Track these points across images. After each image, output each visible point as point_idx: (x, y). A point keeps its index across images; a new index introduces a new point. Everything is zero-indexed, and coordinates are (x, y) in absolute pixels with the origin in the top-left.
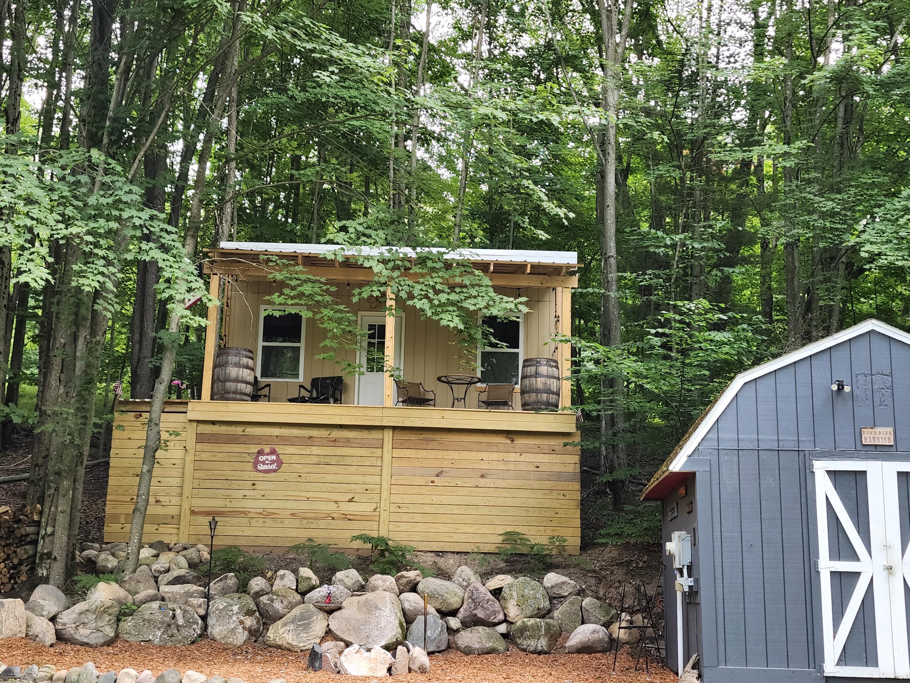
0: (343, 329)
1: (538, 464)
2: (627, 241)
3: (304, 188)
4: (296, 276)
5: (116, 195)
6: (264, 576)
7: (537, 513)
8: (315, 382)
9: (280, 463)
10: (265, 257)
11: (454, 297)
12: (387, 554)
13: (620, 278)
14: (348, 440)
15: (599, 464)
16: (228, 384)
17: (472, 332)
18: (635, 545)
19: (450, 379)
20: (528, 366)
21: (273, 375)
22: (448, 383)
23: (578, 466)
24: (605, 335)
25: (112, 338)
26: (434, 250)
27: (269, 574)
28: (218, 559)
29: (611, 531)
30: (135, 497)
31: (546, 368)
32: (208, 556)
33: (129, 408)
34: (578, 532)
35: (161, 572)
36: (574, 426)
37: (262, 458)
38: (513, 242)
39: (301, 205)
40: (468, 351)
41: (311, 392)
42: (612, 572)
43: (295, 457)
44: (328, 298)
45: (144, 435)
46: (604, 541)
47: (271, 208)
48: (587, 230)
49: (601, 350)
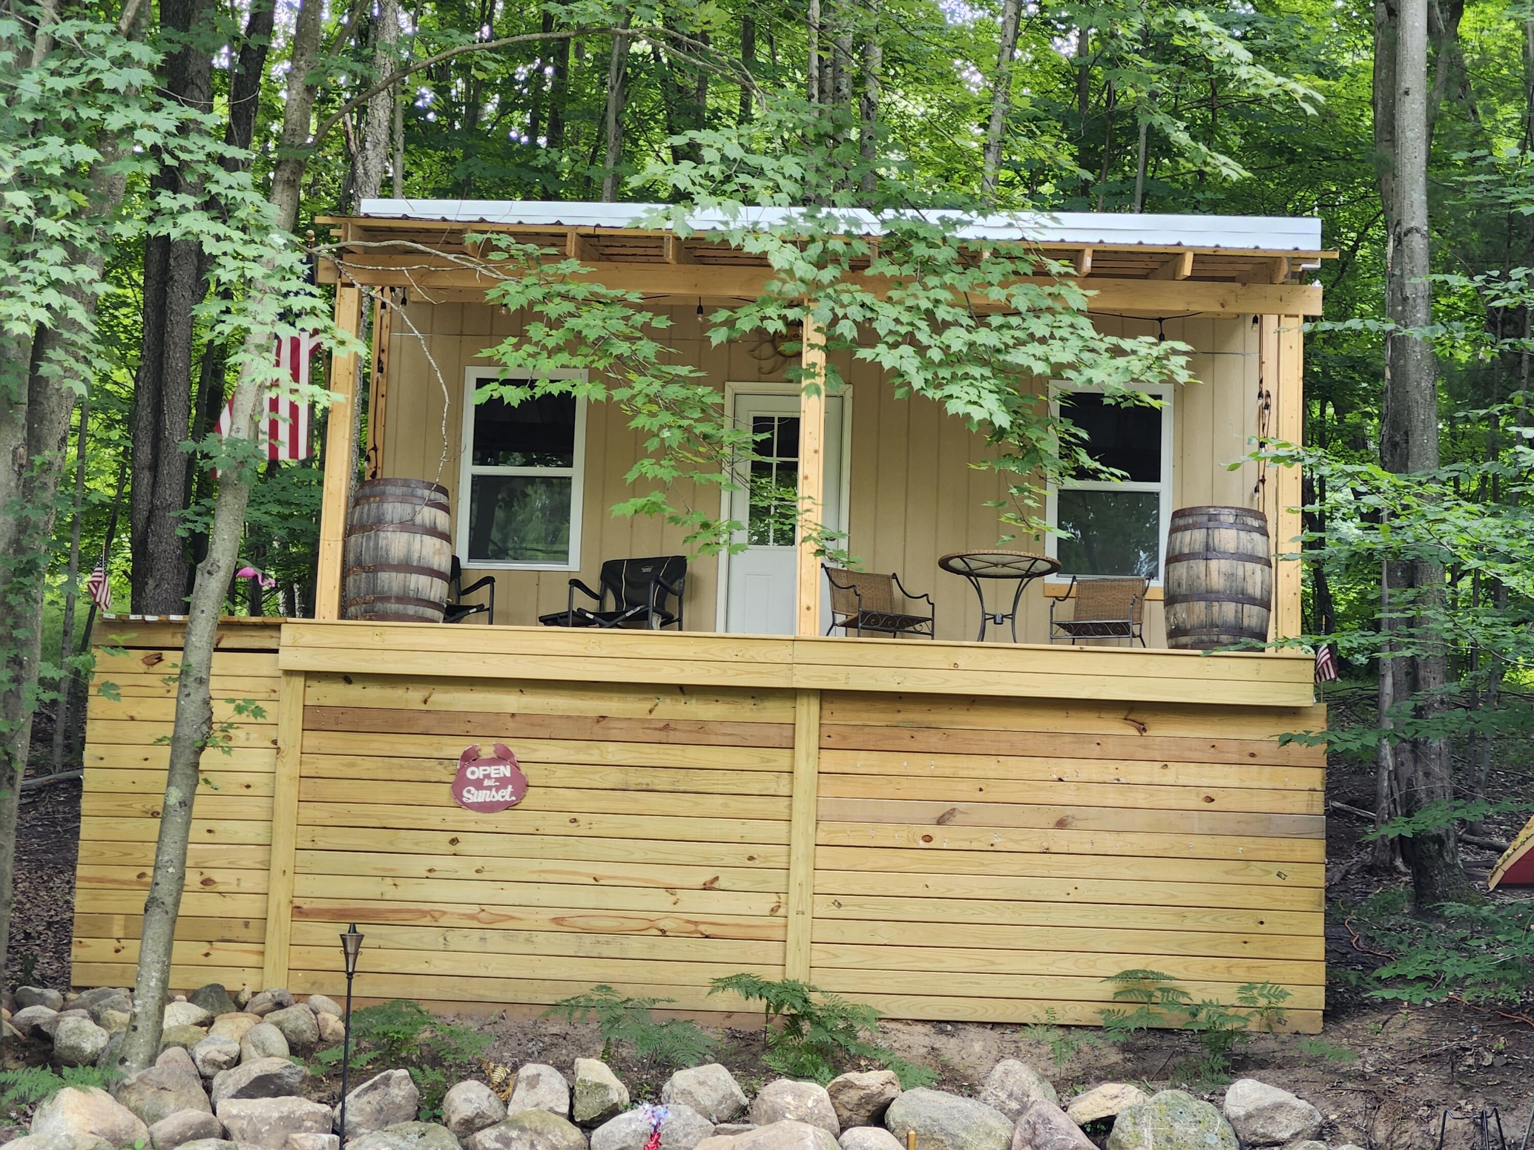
0: (688, 430)
1: (1211, 793)
2: (1458, 190)
3: (579, 54)
4: (562, 288)
5: (91, 71)
6: (486, 1079)
7: (1208, 920)
8: (611, 571)
9: (521, 785)
10: (480, 238)
11: (985, 337)
12: (806, 1026)
13: (1440, 290)
14: (701, 726)
15: (1375, 794)
16: (385, 577)
17: (1033, 434)
18: (1473, 1008)
19: (973, 565)
20: (1186, 528)
21: (500, 554)
22: (969, 574)
23: (1320, 797)
24: (1395, 445)
25: (81, 456)
26: (932, 216)
27: (499, 1074)
28: (366, 1033)
29: (1411, 970)
30: (150, 871)
31: (1232, 533)
32: (340, 1026)
33: (131, 637)
34: (1319, 973)
35: (219, 1066)
36: (1310, 689)
37: (474, 772)
38: (1145, 195)
39: (573, 99)
40: (1021, 490)
41: (600, 598)
42: (1410, 1080)
43: (561, 771)
44: (648, 349)
45: (167, 708)
46: (1389, 994)
47: (490, 108)
48: (1347, 158)
49: (1384, 486)
